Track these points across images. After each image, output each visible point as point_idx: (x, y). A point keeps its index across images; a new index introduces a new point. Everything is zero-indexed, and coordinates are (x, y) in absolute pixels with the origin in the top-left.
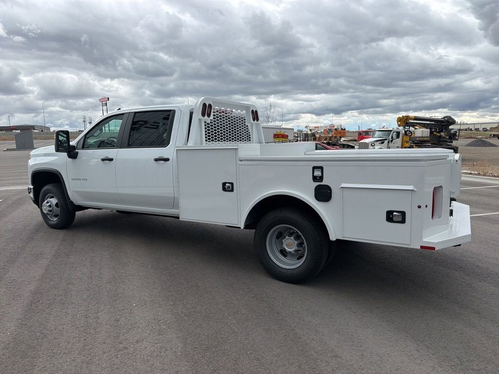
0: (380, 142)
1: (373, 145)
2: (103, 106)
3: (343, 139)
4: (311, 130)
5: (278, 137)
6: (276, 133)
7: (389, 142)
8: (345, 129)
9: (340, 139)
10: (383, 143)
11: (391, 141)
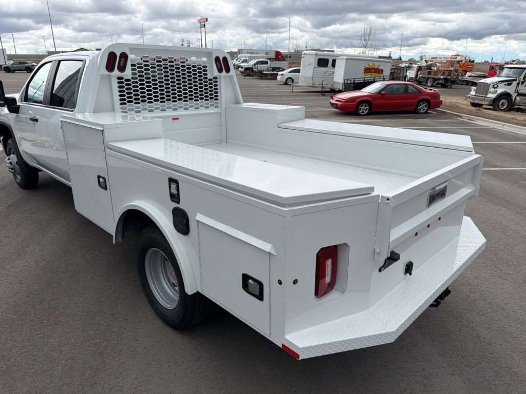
0: (506, 83)
1: (496, 86)
2: (201, 28)
3: (468, 74)
4: (426, 61)
5: (370, 72)
6: (367, 66)
7: (518, 84)
8: (473, 61)
9: (465, 74)
10: (509, 84)
11: (523, 83)
